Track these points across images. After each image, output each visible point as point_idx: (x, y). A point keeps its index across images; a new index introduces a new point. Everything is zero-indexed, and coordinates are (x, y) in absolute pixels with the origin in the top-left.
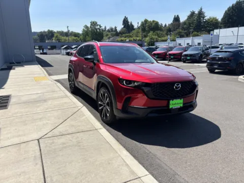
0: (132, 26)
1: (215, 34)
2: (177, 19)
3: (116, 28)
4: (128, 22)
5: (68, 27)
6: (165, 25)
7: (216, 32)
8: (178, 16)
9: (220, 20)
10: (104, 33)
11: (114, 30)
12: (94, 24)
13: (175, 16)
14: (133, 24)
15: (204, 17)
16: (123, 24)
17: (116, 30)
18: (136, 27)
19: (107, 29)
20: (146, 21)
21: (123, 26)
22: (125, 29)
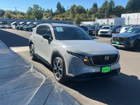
0: (64, 9)
1: (122, 17)
2: (95, 6)
3: (51, 10)
4: (61, 6)
5: (16, 8)
6: (87, 10)
7: (123, 16)
8: (96, 3)
9: (124, 7)
10: (43, 13)
11: (50, 11)
12: (36, 6)
13: (94, 3)
14: (64, 8)
15: (114, 5)
16: (57, 8)
17: (52, 11)
18: (66, 10)
19: (45, 11)
20: (74, 6)
21: (57, 9)
22: (58, 11)
